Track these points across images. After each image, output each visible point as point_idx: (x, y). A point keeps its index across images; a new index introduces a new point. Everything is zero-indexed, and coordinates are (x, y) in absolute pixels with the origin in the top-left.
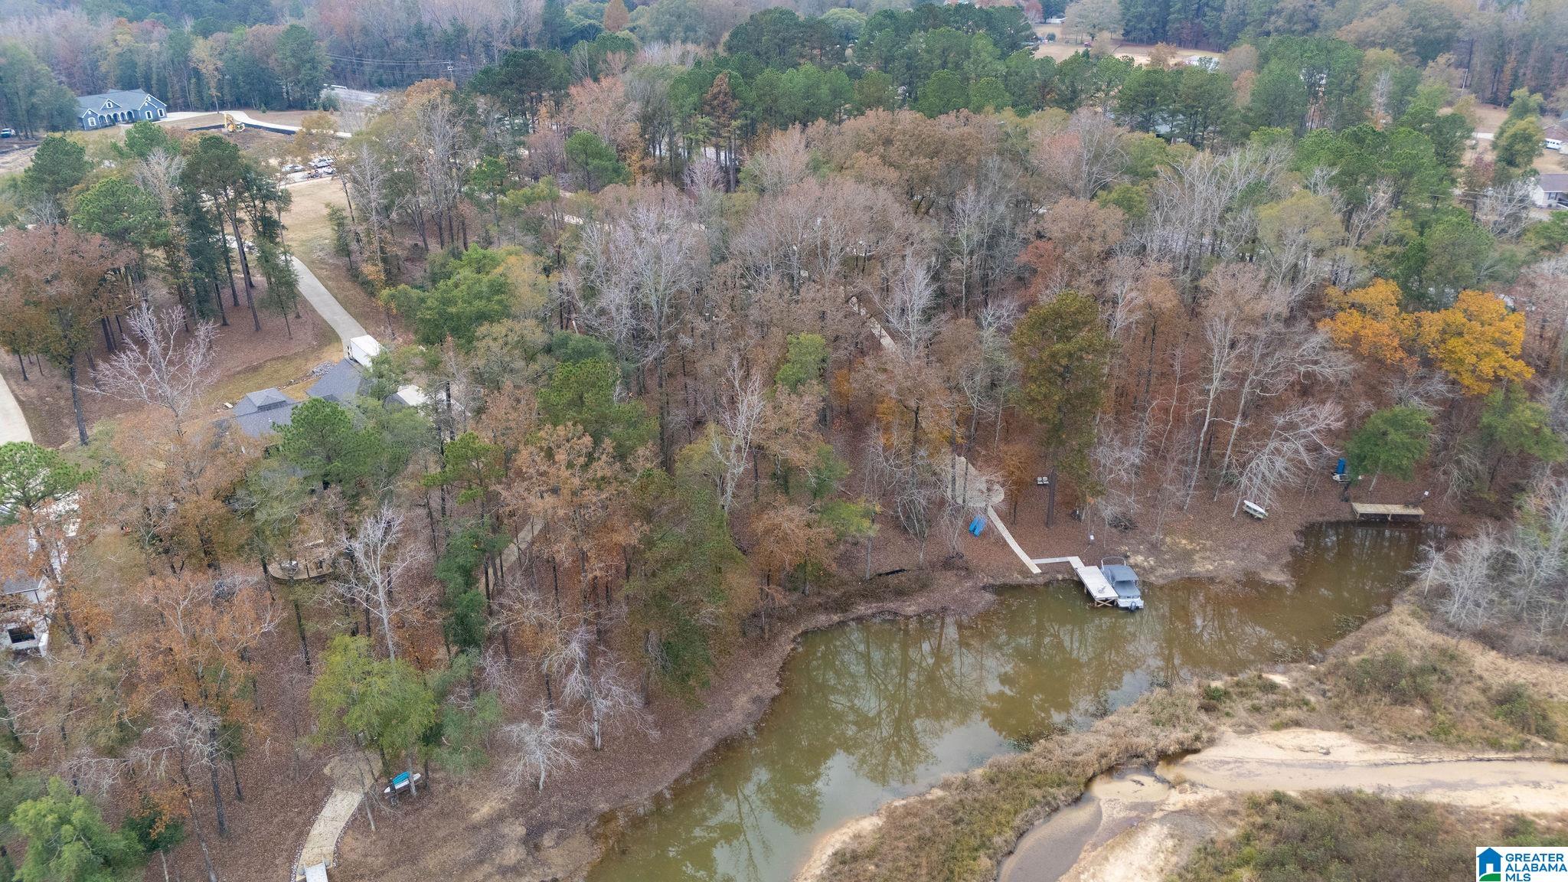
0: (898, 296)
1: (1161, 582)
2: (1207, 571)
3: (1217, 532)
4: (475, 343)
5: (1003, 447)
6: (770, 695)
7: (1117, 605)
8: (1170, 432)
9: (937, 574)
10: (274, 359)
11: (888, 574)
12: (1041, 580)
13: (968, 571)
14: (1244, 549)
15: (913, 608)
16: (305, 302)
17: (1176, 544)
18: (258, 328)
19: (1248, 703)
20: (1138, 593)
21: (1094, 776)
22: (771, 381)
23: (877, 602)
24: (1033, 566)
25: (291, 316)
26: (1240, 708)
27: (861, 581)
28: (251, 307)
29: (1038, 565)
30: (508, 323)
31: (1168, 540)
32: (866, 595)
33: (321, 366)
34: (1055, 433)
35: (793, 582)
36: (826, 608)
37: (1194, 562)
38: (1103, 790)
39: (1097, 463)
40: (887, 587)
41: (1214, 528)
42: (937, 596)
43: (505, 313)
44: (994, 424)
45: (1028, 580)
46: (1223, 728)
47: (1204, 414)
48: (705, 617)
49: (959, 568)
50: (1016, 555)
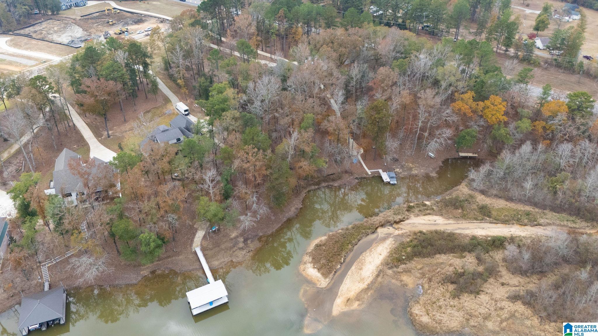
1: (403, 176)
2: (416, 173)
3: (420, 162)
4: (222, 118)
5: (362, 140)
6: (300, 207)
7: (390, 183)
8: (408, 135)
9: (343, 175)
10: (153, 108)
11: (330, 175)
12: (371, 176)
13: (351, 174)
14: (426, 167)
15: (337, 184)
17: (408, 165)
18: (147, 98)
19: (419, 209)
20: (396, 180)
21: (378, 227)
22: (300, 127)
23: (327, 182)
24: (369, 172)
25: (157, 95)
26: (416, 210)
27: (323, 177)
28: (143, 91)
29: (371, 172)
30: (230, 111)
31: (406, 164)
32: (325, 181)
33: (168, 111)
34: (375, 138)
35: (306, 178)
36: (314, 184)
37: (412, 171)
38: (380, 230)
39: (386, 146)
40: (330, 178)
42: (343, 181)
43: (229, 108)
44: (360, 135)
45: (368, 176)
46: (411, 215)
47: (417, 131)
48: (285, 189)
49: (349, 173)
50: (365, 169)
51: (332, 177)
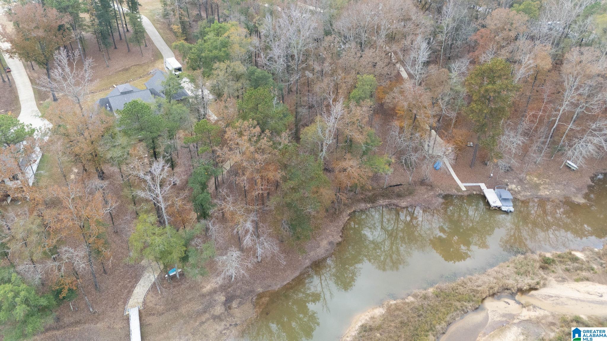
0: (413, 55)
1: (523, 199)
2: (546, 195)
3: (552, 175)
4: (213, 71)
5: (455, 130)
6: (337, 241)
7: (501, 209)
8: (537, 127)
9: (417, 187)
10: (135, 65)
11: (394, 186)
12: (466, 194)
13: (432, 187)
14: (565, 185)
15: (405, 203)
16: (149, 39)
17: (532, 180)
18: (129, 51)
19: (564, 267)
20: (512, 204)
21: (486, 297)
22: (348, 97)
23: (388, 199)
24: (463, 186)
25: (143, 46)
26: (559, 268)
27: (382, 189)
28: (126, 41)
29: (465, 186)
30: (228, 62)
31: (528, 177)
32: (384, 196)
33: (154, 70)
34: (482, 128)
35: (352, 189)
36: (365, 200)
37: (540, 190)
38: (490, 305)
39: (500, 142)
40: (394, 192)
41: (551, 173)
42: (416, 198)
43: (228, 57)
44: (451, 120)
45: (460, 193)
46: (550, 278)
47: (556, 120)
48: (309, 210)
49: (427, 185)
50: (455, 181)
51: (396, 189)
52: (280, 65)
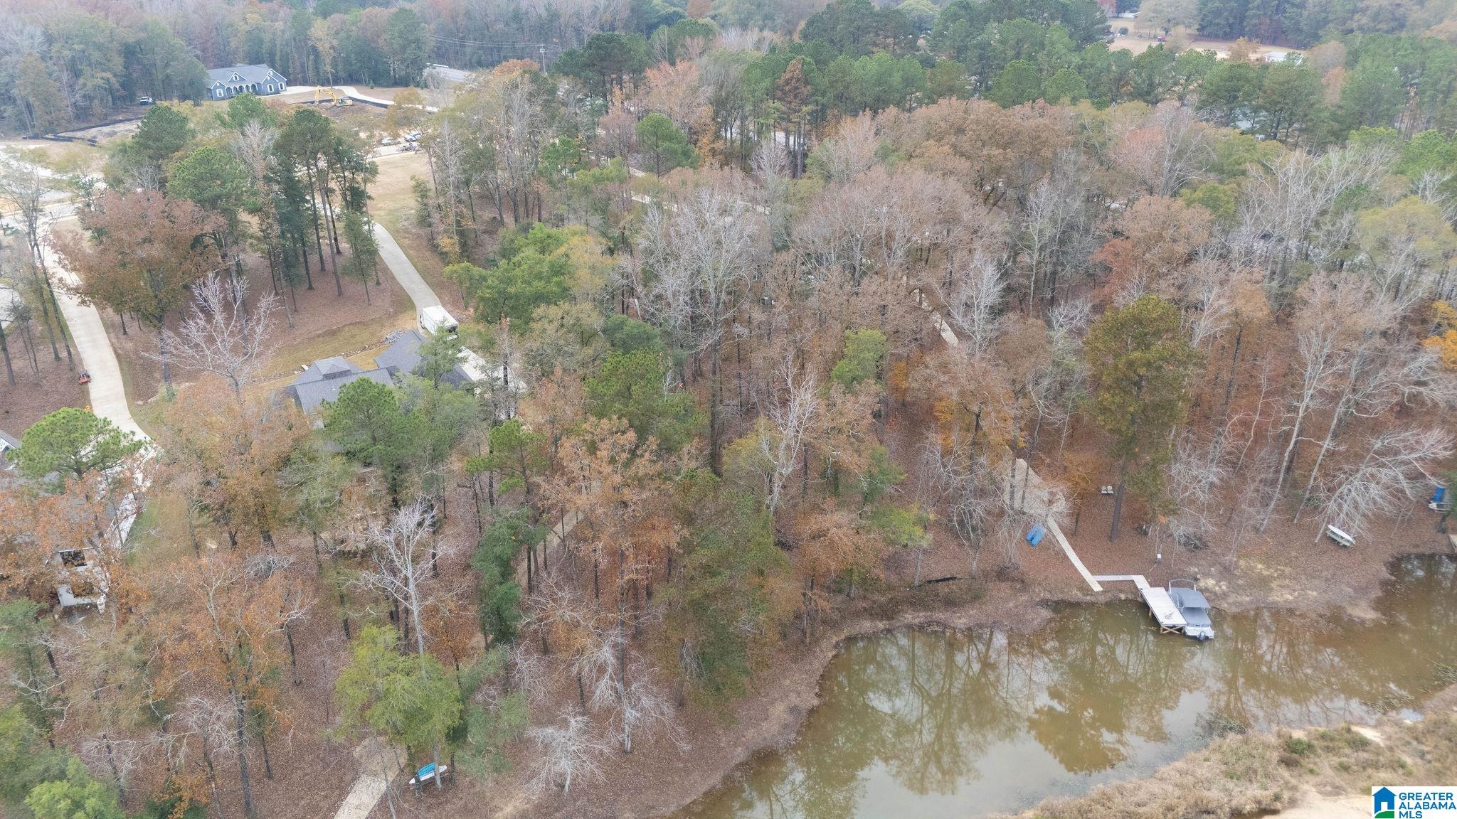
0: (964, 293)
1: (1234, 610)
2: (1287, 601)
3: (1297, 558)
4: (532, 324)
5: (1068, 455)
6: (808, 706)
7: (1185, 633)
8: (1250, 448)
9: (991, 585)
10: (351, 324)
11: (938, 581)
12: (1102, 599)
13: (1023, 583)
14: (1327, 580)
15: (963, 620)
16: (386, 270)
17: (1252, 569)
18: (340, 294)
19: (1335, 760)
20: (1209, 622)
22: (826, 376)
23: (925, 610)
24: (1095, 582)
25: (371, 284)
26: (1326, 765)
27: (910, 587)
28: (335, 273)
29: (1100, 582)
30: (566, 306)
31: (1242, 563)
32: (917, 603)
33: (394, 333)
34: (1126, 446)
35: (838, 586)
36: (871, 613)
37: (1271, 590)
39: (1171, 478)
40: (937, 595)
41: (1294, 554)
42: (990, 608)
43: (565, 294)
44: (1059, 431)
45: (1088, 598)
46: (1306, 787)
47: (1291, 432)
48: (744, 623)
49: (1014, 580)
50: (1076, 570)
51: (943, 589)
52: (678, 313)
